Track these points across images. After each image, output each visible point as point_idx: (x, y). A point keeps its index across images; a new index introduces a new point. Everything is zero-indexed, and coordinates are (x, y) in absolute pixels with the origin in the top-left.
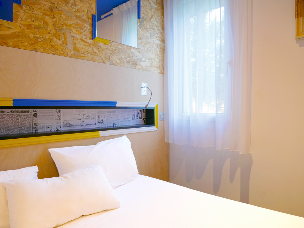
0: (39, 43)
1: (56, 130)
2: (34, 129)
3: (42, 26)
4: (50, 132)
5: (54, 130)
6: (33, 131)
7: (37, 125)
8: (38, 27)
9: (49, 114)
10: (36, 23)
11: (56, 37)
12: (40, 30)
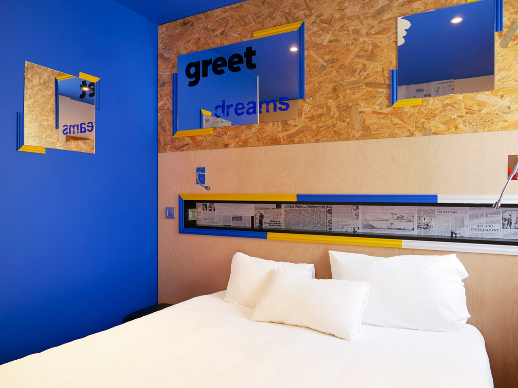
0: (322, 132)
1: (352, 230)
2: (328, 228)
3: (325, 112)
4: (345, 233)
5: (350, 230)
6: (327, 229)
7: (331, 223)
8: (321, 116)
9: (344, 211)
10: (319, 112)
11: (340, 121)
12: (323, 118)
